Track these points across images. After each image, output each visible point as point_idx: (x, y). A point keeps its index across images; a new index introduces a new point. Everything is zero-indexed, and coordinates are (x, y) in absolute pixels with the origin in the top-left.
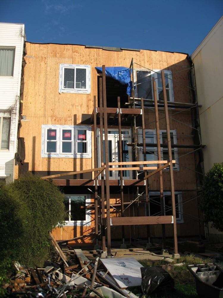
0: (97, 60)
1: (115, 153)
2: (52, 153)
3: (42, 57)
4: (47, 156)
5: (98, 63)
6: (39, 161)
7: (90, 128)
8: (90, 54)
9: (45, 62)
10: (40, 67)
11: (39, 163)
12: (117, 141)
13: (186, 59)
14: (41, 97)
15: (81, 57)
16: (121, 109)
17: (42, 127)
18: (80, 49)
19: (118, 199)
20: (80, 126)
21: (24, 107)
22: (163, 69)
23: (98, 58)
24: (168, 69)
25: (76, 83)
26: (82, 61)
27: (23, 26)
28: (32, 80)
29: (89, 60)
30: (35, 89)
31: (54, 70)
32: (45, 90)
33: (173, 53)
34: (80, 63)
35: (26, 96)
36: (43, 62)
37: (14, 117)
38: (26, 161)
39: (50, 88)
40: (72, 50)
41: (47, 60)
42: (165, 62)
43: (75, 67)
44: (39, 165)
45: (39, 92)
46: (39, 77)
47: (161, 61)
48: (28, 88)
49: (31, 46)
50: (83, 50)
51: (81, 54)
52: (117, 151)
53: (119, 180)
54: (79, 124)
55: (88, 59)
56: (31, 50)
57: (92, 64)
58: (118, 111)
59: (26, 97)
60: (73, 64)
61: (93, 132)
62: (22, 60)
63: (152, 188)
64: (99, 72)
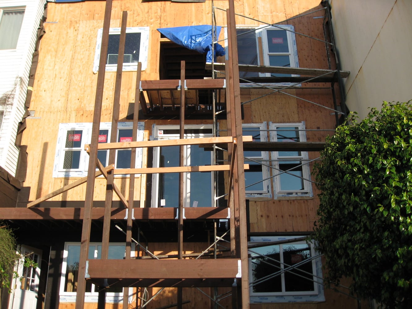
0: (161, 18)
2: (72, 170)
3: (71, 21)
4: (62, 175)
5: (162, 23)
6: (49, 184)
7: (142, 125)
8: (150, 11)
9: (74, 28)
10: (67, 36)
11: (49, 188)
14: (63, 80)
15: (135, 15)
16: (185, 81)
17: (60, 127)
18: (134, 5)
20: (124, 124)
21: (33, 98)
22: (277, 23)
23: (163, 15)
24: (287, 22)
26: (135, 21)
28: (51, 55)
29: (147, 19)
30: (55, 69)
31: (87, 38)
32: (71, 69)
34: (132, 25)
35: (38, 81)
36: (72, 28)
37: (8, 110)
38: (26, 185)
39: (80, 66)
40: (121, 6)
41: (78, 25)
42: (281, 12)
45: (60, 73)
46: (63, 51)
47: (274, 11)
48: (43, 69)
49: (56, 7)
50: (138, 6)
51: (135, 12)
54: (123, 121)
55: (145, 18)
56: (55, 12)
57: (151, 24)
58: (180, 85)
59: (40, 82)
60: (119, 27)
61: (147, 133)
62: (38, 27)
63: (256, 231)
64: (162, 36)
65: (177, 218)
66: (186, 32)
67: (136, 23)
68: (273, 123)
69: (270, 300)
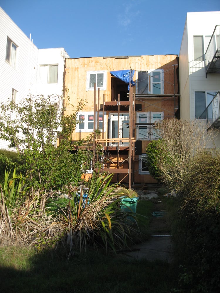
0: (111, 66)
1: (121, 129)
2: (82, 129)
3: (76, 68)
4: (79, 131)
5: (112, 69)
7: (105, 113)
8: (107, 63)
9: (77, 71)
10: (75, 74)
12: (122, 121)
13: (176, 59)
15: (101, 65)
16: (120, 102)
18: (100, 60)
19: (121, 158)
22: (157, 68)
24: (161, 68)
25: (97, 84)
27: (63, 49)
28: (70, 83)
31: (83, 76)
32: (78, 89)
33: (166, 55)
35: (66, 95)
39: (81, 88)
40: (95, 60)
41: (79, 70)
42: (159, 63)
43: (96, 73)
44: (74, 137)
46: (74, 81)
47: (156, 63)
49: (69, 61)
50: (102, 60)
51: (101, 63)
52: (122, 127)
53: (117, 147)
55: (105, 66)
57: (107, 69)
58: (118, 103)
60: (95, 70)
61: (107, 116)
62: (63, 71)
63: (144, 152)
64: (112, 75)
65: (117, 150)
66: (121, 73)
67: (101, 69)
68: (152, 112)
69: (147, 174)
